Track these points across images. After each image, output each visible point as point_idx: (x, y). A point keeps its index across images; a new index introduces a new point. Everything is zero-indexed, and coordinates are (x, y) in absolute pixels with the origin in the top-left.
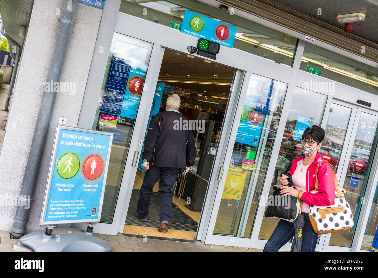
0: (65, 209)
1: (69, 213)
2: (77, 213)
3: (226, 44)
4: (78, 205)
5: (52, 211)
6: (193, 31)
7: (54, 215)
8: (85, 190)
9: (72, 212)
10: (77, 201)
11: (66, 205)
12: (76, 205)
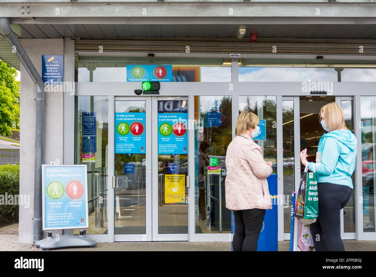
0: (59, 219)
1: (63, 222)
2: (69, 222)
3: (165, 80)
4: (68, 216)
5: (49, 221)
6: (136, 78)
7: (51, 223)
8: (71, 206)
9: (64, 222)
10: (67, 214)
11: (59, 217)
12: (66, 216)
